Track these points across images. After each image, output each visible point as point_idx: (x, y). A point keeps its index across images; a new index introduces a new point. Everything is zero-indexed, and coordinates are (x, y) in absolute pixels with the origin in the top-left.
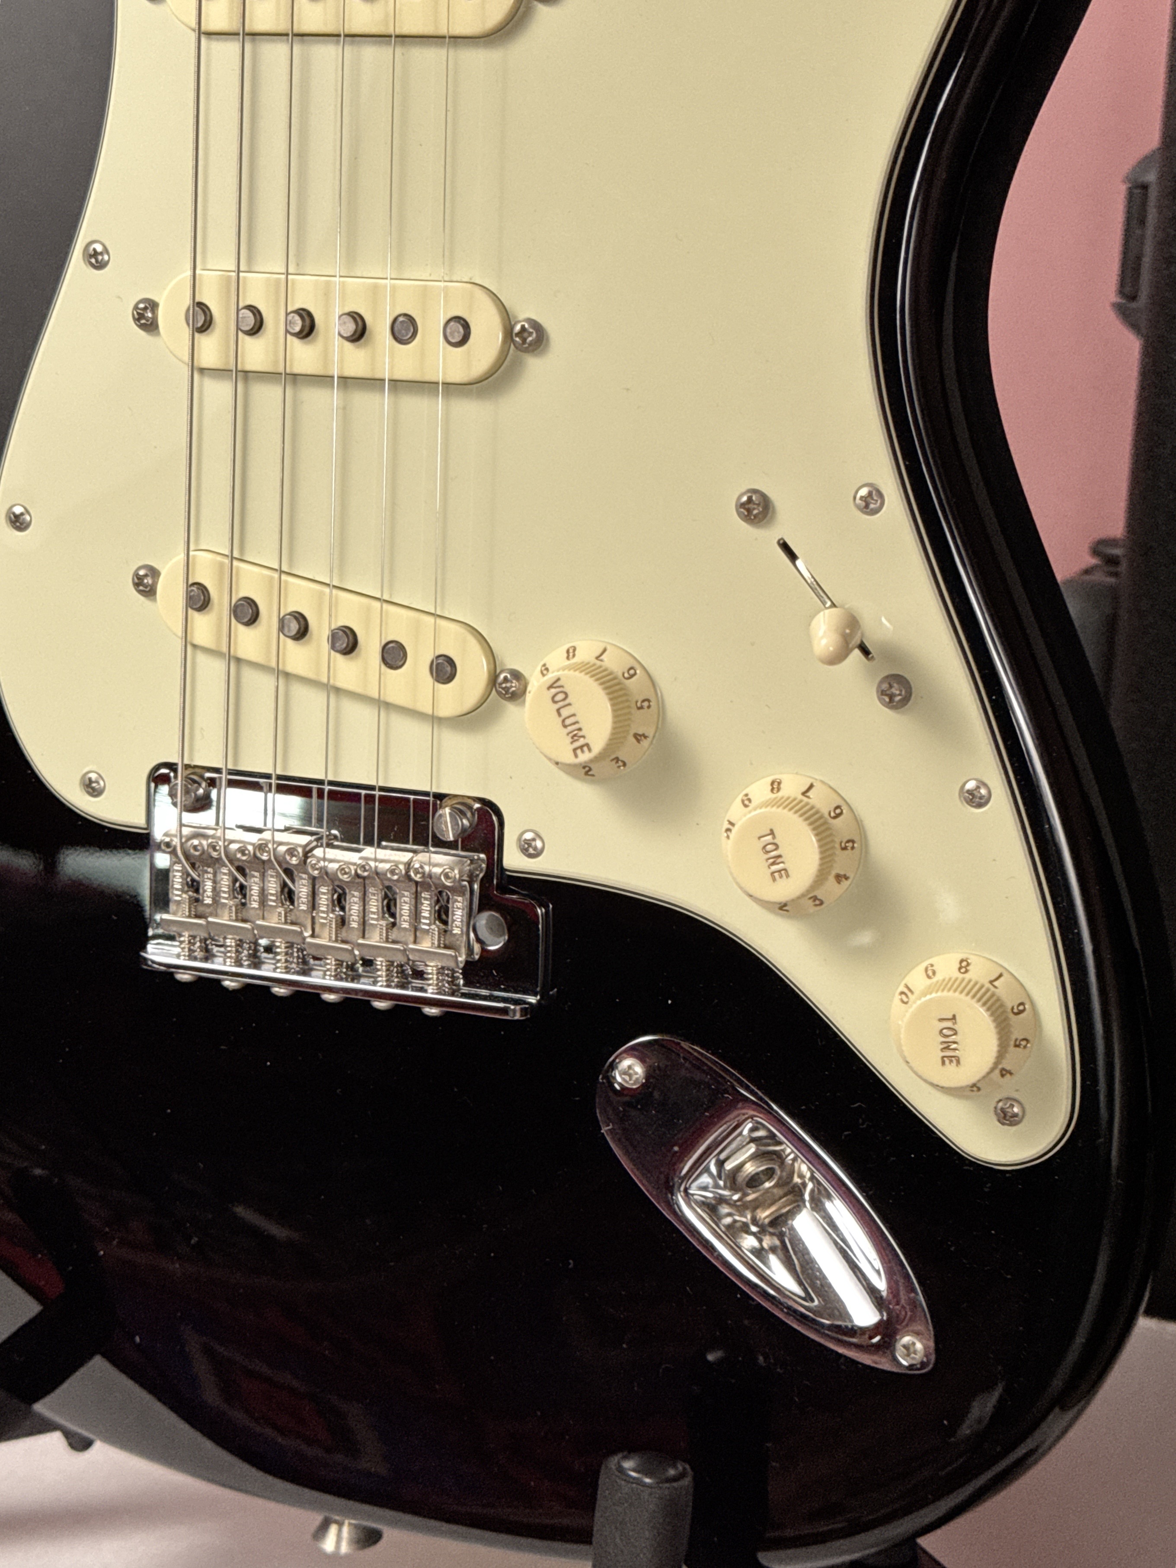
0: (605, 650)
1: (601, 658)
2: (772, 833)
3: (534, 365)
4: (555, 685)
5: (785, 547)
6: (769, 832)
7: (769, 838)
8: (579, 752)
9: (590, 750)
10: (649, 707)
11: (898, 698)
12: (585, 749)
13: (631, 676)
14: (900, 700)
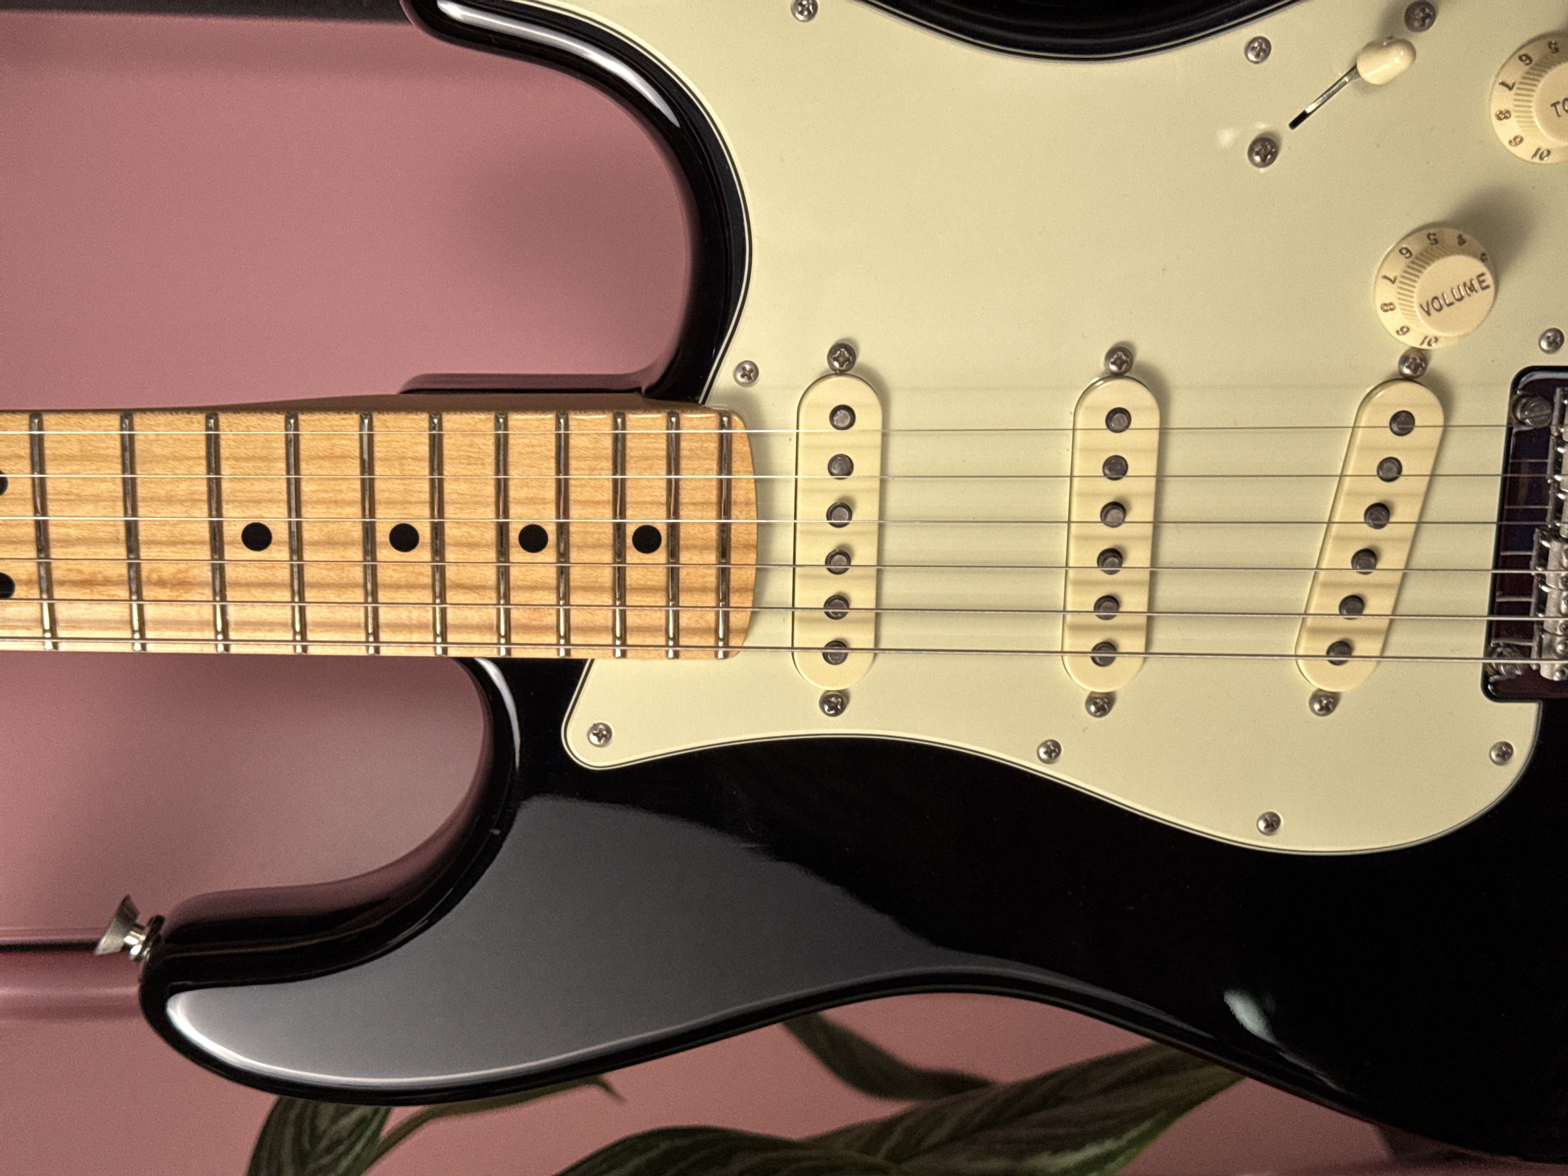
0: (1385, 277)
1: (1393, 279)
2: (1554, 105)
3: (1143, 355)
4: (1426, 309)
5: (1294, 124)
6: (1553, 108)
7: (1559, 107)
8: (1484, 285)
9: (1482, 275)
10: (1434, 234)
11: (1427, 10)
12: (1481, 278)
13: (1408, 251)
14: (1429, 8)
